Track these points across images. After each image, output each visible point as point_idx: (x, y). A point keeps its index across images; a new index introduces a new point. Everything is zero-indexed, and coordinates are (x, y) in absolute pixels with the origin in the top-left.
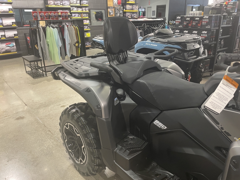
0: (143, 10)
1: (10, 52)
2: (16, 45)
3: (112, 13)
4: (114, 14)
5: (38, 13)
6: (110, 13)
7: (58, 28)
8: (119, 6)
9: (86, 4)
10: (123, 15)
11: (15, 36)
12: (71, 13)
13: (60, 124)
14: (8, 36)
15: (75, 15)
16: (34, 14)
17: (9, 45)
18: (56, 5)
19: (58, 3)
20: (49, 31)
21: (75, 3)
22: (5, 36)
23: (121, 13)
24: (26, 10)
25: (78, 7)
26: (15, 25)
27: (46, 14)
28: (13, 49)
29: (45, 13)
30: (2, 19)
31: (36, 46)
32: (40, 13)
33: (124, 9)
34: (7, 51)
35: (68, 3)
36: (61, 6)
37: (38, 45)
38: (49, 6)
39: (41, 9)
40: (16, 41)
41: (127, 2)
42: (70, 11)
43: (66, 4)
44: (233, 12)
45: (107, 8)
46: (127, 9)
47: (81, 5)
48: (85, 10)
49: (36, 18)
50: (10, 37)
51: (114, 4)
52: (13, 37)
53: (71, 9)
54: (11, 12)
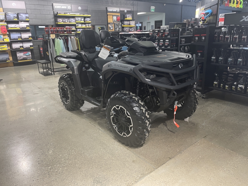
0: (140, 25)
1: (26, 59)
2: (31, 54)
3: (112, 28)
4: (114, 29)
5: (49, 29)
6: (110, 28)
7: (64, 40)
8: (118, 22)
9: (89, 21)
10: (122, 30)
11: (30, 47)
12: (76, 29)
13: (59, 83)
14: (25, 47)
15: (80, 30)
16: (46, 30)
17: (26, 54)
18: (64, 22)
19: (66, 21)
20: (57, 41)
21: (80, 20)
22: (23, 47)
23: (120, 28)
24: (40, 27)
25: (82, 24)
26: (31, 39)
27: (55, 30)
28: (29, 57)
29: (55, 28)
30: (21, 33)
31: (47, 53)
32: (51, 28)
33: (123, 25)
34: (24, 59)
35: (74, 21)
36: (68, 23)
37: (48, 52)
38: (58, 23)
39: (52, 26)
40: (32, 51)
41: (125, 19)
42: (76, 27)
43: (73, 21)
44: (195, 26)
45: (108, 24)
46: (125, 24)
47: (84, 21)
48: (88, 26)
49: (48, 32)
50: (27, 48)
51: (114, 20)
52: (29, 48)
53: (77, 26)
54: (28, 28)
